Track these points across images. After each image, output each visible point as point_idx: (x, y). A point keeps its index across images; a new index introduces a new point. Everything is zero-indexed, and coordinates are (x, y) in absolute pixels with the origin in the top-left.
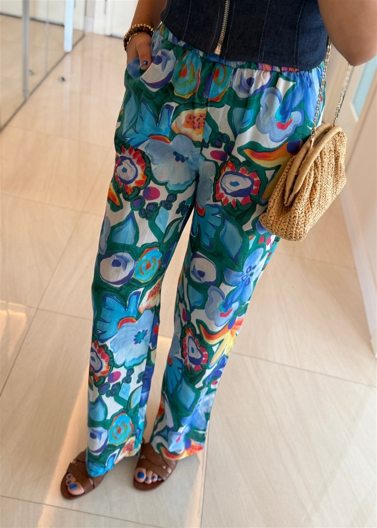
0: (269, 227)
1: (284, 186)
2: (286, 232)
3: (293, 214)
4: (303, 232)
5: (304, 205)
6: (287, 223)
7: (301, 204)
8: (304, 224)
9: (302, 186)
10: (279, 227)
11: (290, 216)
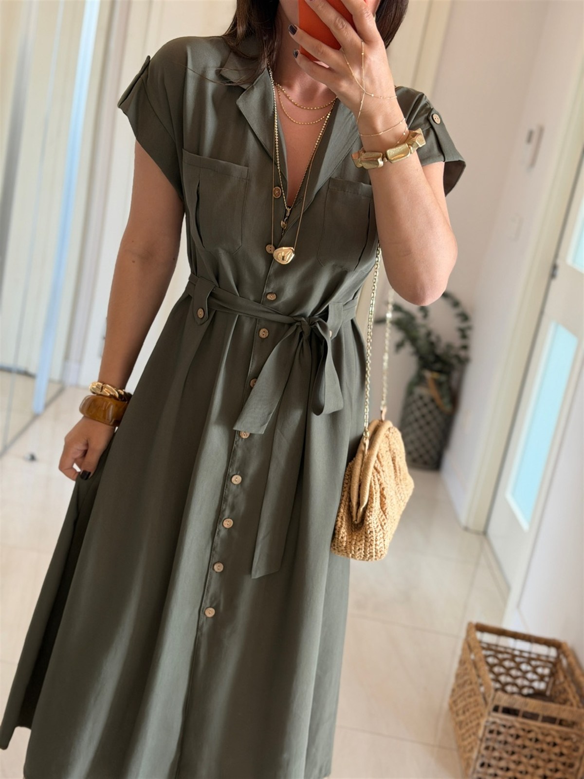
0: (342, 550)
1: (348, 500)
2: (364, 552)
3: (368, 529)
4: (383, 548)
5: (377, 517)
6: (364, 541)
7: (373, 517)
8: (383, 538)
9: (369, 497)
10: (354, 547)
11: (366, 533)
